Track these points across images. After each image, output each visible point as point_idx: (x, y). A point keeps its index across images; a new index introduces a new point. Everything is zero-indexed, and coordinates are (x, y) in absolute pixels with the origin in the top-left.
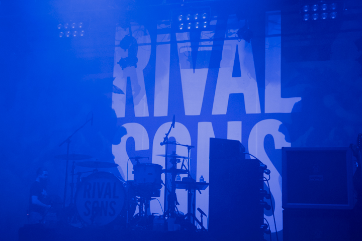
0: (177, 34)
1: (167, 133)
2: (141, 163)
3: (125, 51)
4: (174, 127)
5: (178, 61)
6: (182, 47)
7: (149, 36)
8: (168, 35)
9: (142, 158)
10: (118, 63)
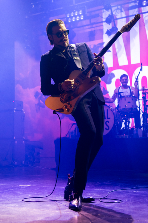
0: (142, 8)
1: (137, 75)
2: (122, 96)
3: (109, 25)
4: (142, 71)
5: (144, 26)
6: (146, 16)
7: (124, 12)
8: (137, 9)
9: (123, 92)
10: (106, 33)
